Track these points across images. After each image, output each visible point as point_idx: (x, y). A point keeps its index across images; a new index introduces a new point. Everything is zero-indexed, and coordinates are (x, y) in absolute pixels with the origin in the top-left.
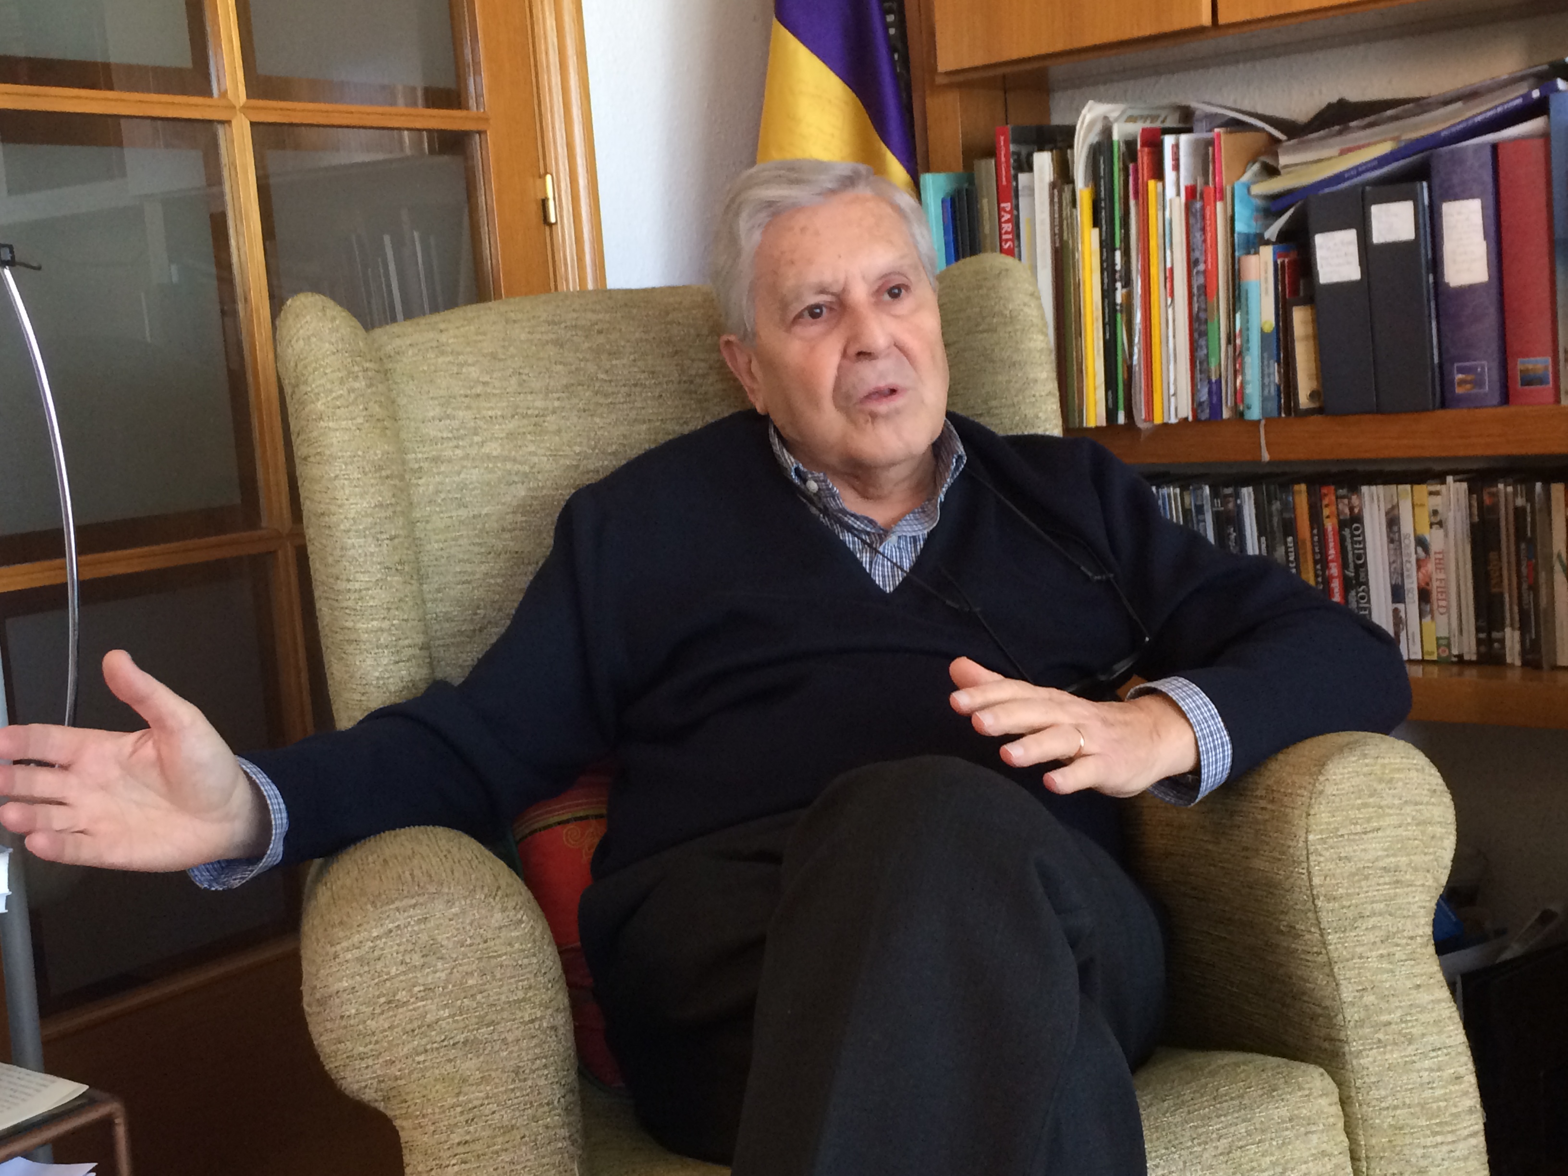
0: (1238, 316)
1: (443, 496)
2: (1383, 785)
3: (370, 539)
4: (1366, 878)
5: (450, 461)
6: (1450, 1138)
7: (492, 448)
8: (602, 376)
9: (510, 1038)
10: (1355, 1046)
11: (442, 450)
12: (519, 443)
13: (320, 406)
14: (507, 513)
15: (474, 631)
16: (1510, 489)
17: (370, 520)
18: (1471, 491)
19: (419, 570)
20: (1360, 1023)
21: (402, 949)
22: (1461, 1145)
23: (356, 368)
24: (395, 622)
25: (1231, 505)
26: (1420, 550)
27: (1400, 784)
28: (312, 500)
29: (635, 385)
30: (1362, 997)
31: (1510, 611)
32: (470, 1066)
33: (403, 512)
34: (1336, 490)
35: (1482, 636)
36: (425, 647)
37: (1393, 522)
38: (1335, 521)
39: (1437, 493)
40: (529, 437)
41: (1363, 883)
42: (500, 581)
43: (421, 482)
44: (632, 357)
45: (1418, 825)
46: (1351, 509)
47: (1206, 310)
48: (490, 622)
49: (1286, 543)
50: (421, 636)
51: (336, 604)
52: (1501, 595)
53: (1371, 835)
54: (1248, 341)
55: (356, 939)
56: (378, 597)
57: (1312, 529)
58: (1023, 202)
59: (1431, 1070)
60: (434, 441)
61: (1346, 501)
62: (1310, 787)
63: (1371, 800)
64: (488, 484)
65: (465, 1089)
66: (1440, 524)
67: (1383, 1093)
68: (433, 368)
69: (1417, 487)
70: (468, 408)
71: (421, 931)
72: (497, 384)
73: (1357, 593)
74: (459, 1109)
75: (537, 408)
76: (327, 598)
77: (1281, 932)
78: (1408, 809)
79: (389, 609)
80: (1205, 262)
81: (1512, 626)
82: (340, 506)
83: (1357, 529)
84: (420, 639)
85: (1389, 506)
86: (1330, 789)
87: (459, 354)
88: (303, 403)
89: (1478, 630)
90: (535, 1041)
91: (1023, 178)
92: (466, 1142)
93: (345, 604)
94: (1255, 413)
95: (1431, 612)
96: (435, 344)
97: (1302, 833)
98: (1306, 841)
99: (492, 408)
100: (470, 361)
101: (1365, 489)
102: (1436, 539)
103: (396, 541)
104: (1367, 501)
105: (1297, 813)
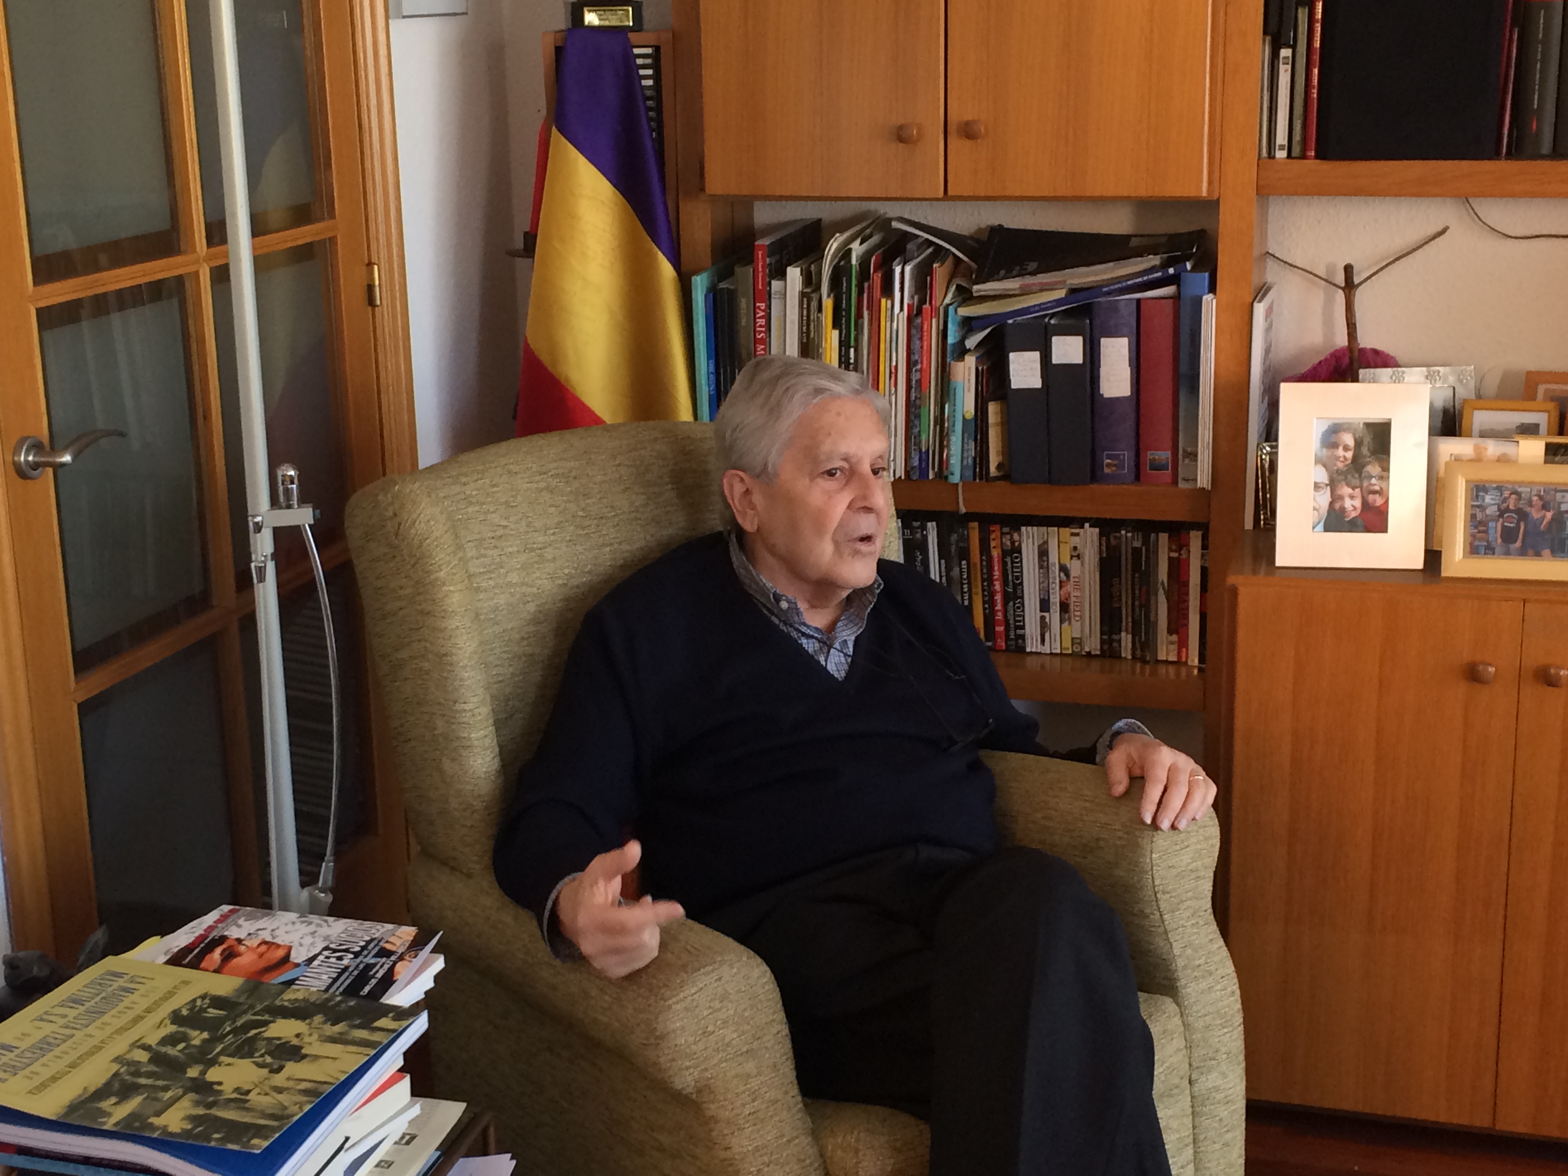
0: (947, 406)
4: (1183, 878)
6: (1231, 1029)
7: (514, 578)
8: (581, 513)
9: (769, 1045)
10: (1183, 982)
12: (530, 571)
14: (524, 626)
16: (1129, 535)
18: (1101, 535)
20: (1185, 967)
21: (709, 999)
22: (1235, 1032)
25: (918, 535)
26: (1062, 574)
29: (602, 518)
30: (1184, 951)
31: (1126, 621)
32: (750, 1066)
34: (1001, 529)
35: (1105, 637)
37: (1043, 553)
38: (1000, 550)
39: (1077, 534)
40: (535, 565)
41: (1182, 881)
44: (598, 497)
46: (1013, 543)
47: (920, 398)
49: (960, 564)
52: (1120, 608)
53: (1184, 851)
54: (954, 425)
55: (682, 995)
57: (981, 555)
58: (775, 304)
59: (1222, 990)
61: (1008, 537)
64: (512, 605)
65: (750, 1080)
66: (1078, 557)
67: (1199, 1008)
69: (1061, 529)
70: (496, 547)
71: (718, 986)
72: (512, 526)
73: (1015, 604)
74: (747, 1093)
75: (539, 543)
77: (1135, 915)
80: (922, 363)
81: (1127, 631)
83: (1017, 557)
85: (1041, 541)
87: (483, 504)
89: (1102, 634)
90: (781, 1045)
91: (776, 285)
92: (754, 1113)
94: (956, 478)
95: (1069, 619)
96: (463, 496)
97: (1148, 853)
98: (1151, 858)
99: (511, 546)
101: (1023, 529)
102: (1075, 567)
104: (1025, 537)
105: (1145, 840)
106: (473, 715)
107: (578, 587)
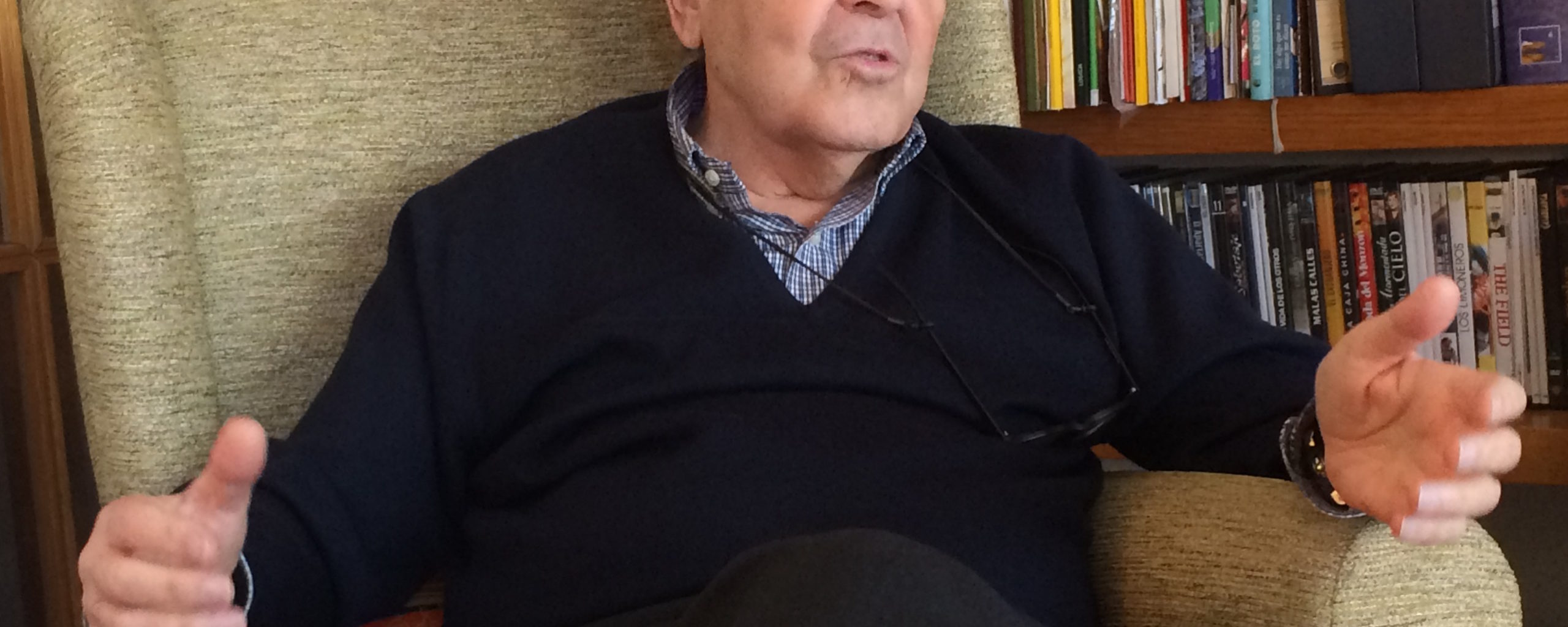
1: (233, 201)
2: (1429, 565)
3: (140, 257)
5: (241, 157)
7: (298, 141)
8: (433, 48)
11: (231, 144)
12: (330, 134)
13: (76, 88)
14: (315, 223)
15: (274, 371)
17: (140, 232)
18: (1540, 190)
19: (204, 295)
23: (123, 41)
24: (173, 361)
25: (1234, 209)
26: (1475, 264)
27: (1451, 563)
28: (66, 207)
29: (477, 60)
33: (182, 222)
34: (1368, 188)
35: (1555, 373)
36: (211, 393)
37: (1441, 229)
38: (1367, 226)
39: (1497, 192)
40: (342, 126)
42: (304, 308)
43: (205, 183)
44: (472, 25)
45: (1472, 614)
46: (1388, 212)
48: (293, 362)
49: (1305, 256)
50: (206, 379)
51: (97, 339)
54: (1255, 1)
56: (152, 330)
57: (1338, 238)
60: (222, 132)
61: (1381, 202)
62: (1336, 567)
63: (1414, 583)
64: (291, 186)
66: (1501, 231)
68: (220, 40)
69: (1471, 185)
70: (265, 89)
72: (301, 58)
75: (352, 90)
76: (86, 331)
78: (1461, 594)
79: (165, 345)
82: (103, 215)
83: (1396, 238)
84: (205, 383)
85: (1436, 209)
86: (1361, 570)
88: (55, 86)
89: (1550, 366)
93: (109, 339)
94: (1265, 91)
95: (1490, 342)
99: (295, 90)
100: (267, 30)
101: (1405, 187)
102: (1496, 250)
103: (174, 258)
104: (1408, 202)
106: (129, 332)
107: (427, 169)
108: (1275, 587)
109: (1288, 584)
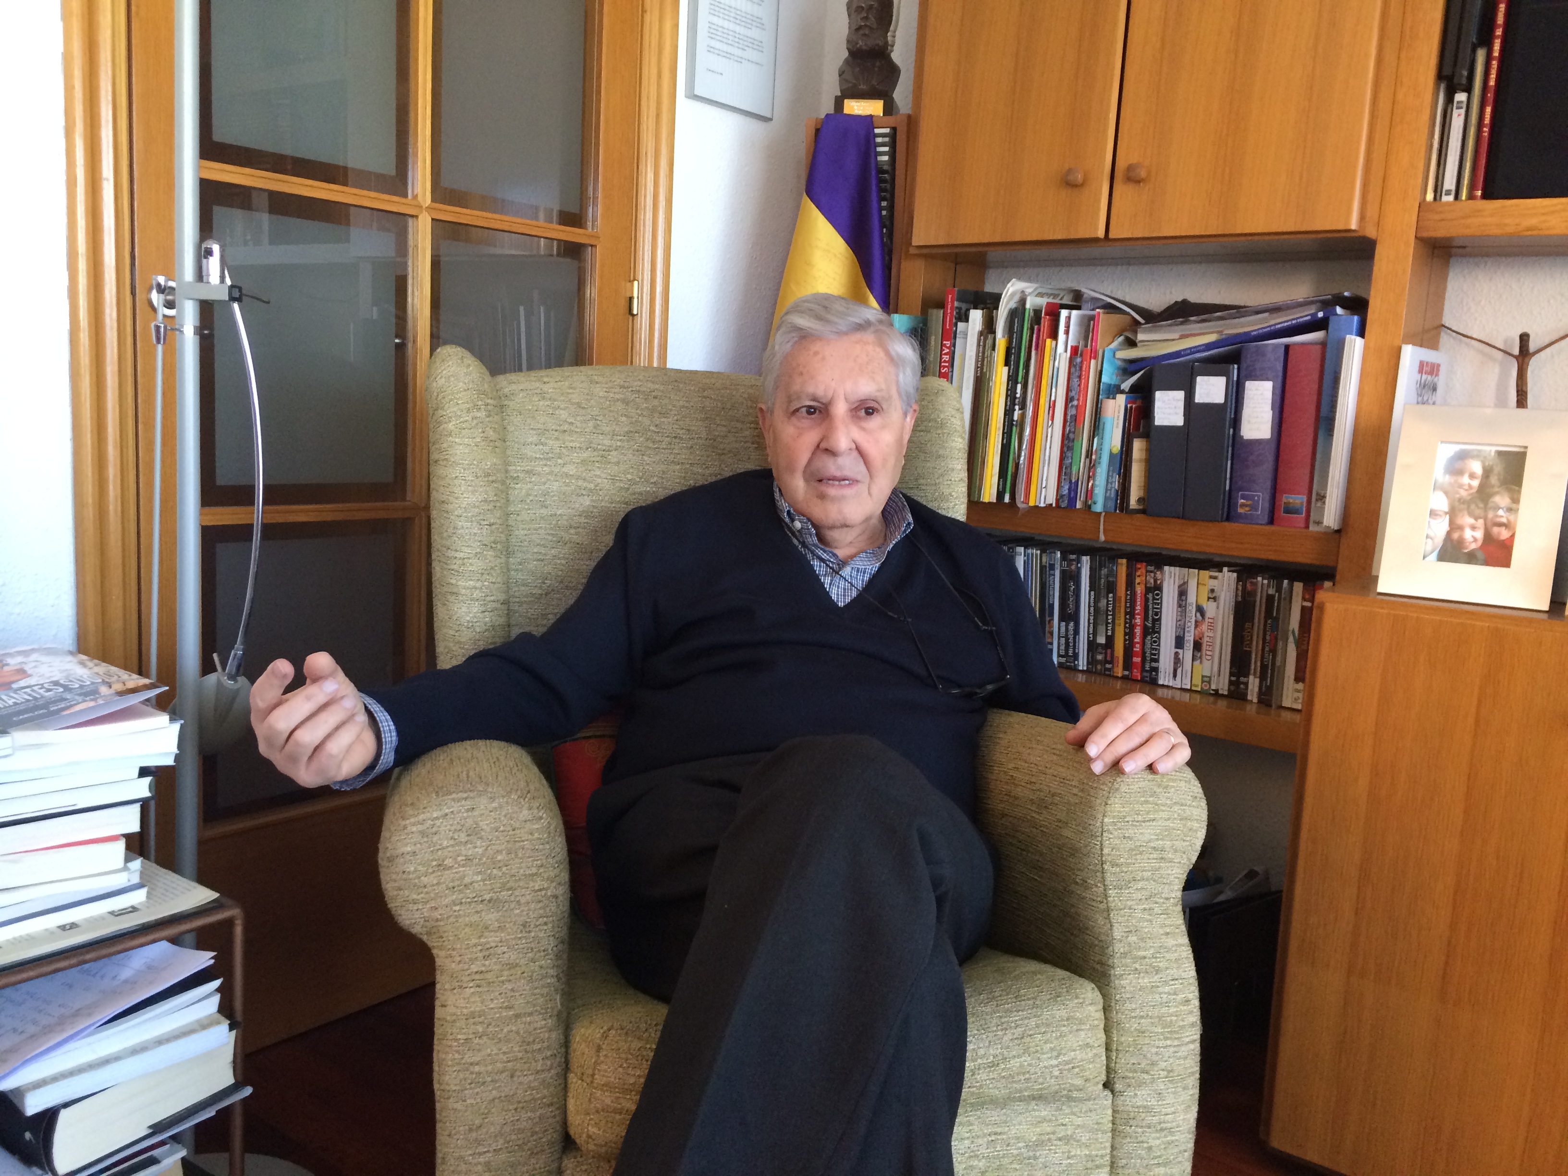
0: (1096, 440)
1: (531, 498)
2: (1161, 790)
3: (475, 524)
4: (1141, 853)
5: (539, 474)
6: (1176, 1043)
7: (571, 469)
8: (652, 428)
9: (523, 900)
10: (1118, 971)
11: (534, 466)
12: (590, 468)
13: (450, 426)
14: (575, 516)
15: (541, 595)
16: (1266, 582)
17: (477, 510)
18: (1239, 579)
19: (508, 548)
20: (1125, 955)
21: (453, 828)
22: (1183, 1048)
23: (480, 403)
24: (486, 583)
25: (1073, 567)
26: (1198, 615)
27: (1173, 790)
28: (437, 491)
29: (675, 437)
30: (1127, 937)
31: (1255, 664)
32: (491, 917)
33: (500, 507)
34: (1146, 566)
35: (1233, 679)
36: (506, 602)
37: (1182, 593)
38: (1143, 587)
39: (1215, 578)
40: (597, 465)
41: (1138, 857)
42: (563, 562)
43: (517, 486)
44: (676, 418)
45: (1181, 820)
46: (1155, 581)
47: (1074, 433)
48: (553, 590)
49: (1108, 597)
50: (504, 595)
51: (445, 566)
52: (1250, 653)
53: (1148, 824)
54: (1100, 458)
55: (421, 817)
56: (477, 565)
57: (1127, 590)
58: (959, 342)
59: (1169, 994)
60: (531, 459)
61: (1152, 575)
62: (1110, 785)
63: (1151, 799)
64: (564, 494)
65: (486, 934)
66: (1215, 599)
67: (1134, 1006)
68: (535, 408)
69: (1202, 572)
70: (557, 439)
71: (468, 817)
72: (579, 425)
73: (1152, 638)
74: (480, 948)
75: (604, 445)
76: (439, 561)
77: (1077, 883)
78: (1176, 808)
79: (482, 574)
80: (1078, 400)
81: (1255, 674)
82: (457, 498)
83: (1157, 595)
84: (502, 597)
85: (1182, 582)
86: (1124, 788)
87: (555, 400)
88: (439, 423)
89: (1231, 674)
90: (541, 905)
91: (961, 325)
92: (482, 972)
93: (453, 567)
94: (1098, 508)
95: (1201, 658)
96: (538, 391)
97: (1100, 816)
98: (1102, 823)
99: (573, 441)
100: (562, 406)
101: (1166, 568)
102: (1210, 609)
103: (494, 527)
104: (1167, 576)
105: (1098, 801)
106: (464, 564)
107: (641, 494)
108: (1075, 791)
109: (1082, 791)
